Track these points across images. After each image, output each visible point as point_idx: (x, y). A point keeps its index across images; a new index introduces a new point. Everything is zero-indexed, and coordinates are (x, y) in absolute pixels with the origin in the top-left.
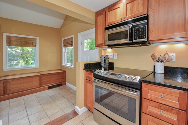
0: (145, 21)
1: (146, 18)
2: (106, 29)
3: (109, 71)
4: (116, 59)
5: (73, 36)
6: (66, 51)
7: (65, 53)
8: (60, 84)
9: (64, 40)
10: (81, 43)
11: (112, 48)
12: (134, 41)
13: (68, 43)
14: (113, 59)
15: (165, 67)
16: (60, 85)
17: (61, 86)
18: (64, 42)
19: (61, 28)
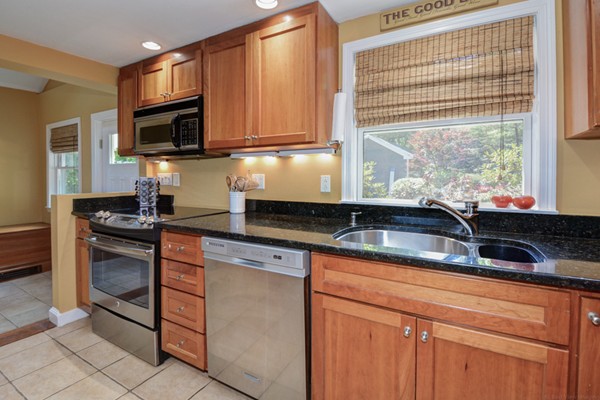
0: (195, 110)
1: (199, 102)
2: (137, 114)
3: (159, 216)
4: (177, 188)
5: (77, 120)
6: (64, 165)
7: (59, 170)
8: (36, 267)
9: (54, 131)
10: (101, 142)
11: (167, 160)
12: (182, 147)
13: (65, 141)
14: (170, 187)
15: (247, 200)
16: (34, 270)
17: (41, 272)
18: (52, 135)
19: (44, 91)
